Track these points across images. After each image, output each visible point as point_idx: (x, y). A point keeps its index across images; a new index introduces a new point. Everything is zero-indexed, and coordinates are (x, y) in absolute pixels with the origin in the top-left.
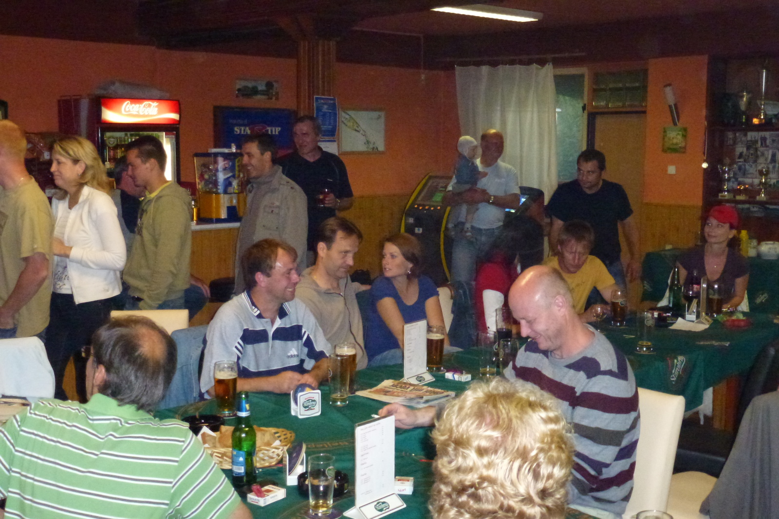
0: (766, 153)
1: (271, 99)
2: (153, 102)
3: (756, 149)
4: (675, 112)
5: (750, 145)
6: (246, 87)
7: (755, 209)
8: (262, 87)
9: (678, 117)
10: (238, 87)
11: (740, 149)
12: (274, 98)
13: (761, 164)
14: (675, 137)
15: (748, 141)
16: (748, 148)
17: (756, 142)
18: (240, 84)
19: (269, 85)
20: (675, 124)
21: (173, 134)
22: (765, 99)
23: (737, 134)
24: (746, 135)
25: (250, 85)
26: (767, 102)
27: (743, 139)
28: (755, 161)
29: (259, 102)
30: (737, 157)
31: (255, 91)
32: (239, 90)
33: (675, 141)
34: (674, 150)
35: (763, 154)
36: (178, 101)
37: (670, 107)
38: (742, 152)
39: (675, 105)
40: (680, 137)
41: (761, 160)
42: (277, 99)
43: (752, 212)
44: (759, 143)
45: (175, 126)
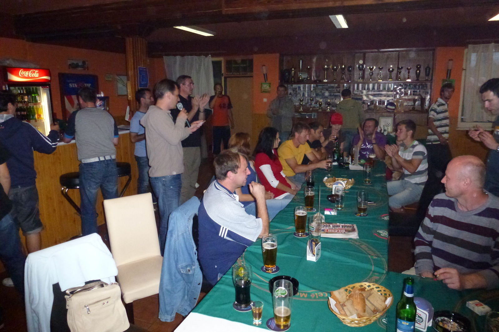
0: (300, 93)
1: (85, 70)
2: (36, 70)
3: (296, 91)
4: (266, 77)
5: (294, 90)
6: (73, 64)
7: (297, 114)
8: (80, 64)
9: (267, 79)
10: (69, 63)
11: (290, 91)
12: (86, 69)
13: (298, 97)
14: (266, 87)
15: (293, 88)
16: (293, 91)
17: (296, 88)
18: (70, 62)
19: (84, 62)
20: (266, 82)
21: (48, 88)
22: (301, 72)
23: (289, 85)
24: (292, 86)
25: (75, 63)
26: (302, 73)
27: (291, 87)
28: (296, 96)
29: (79, 71)
30: (289, 94)
31: (77, 66)
32: (70, 65)
33: (266, 88)
34: (265, 92)
35: (299, 93)
36: (49, 70)
37: (264, 74)
38: (291, 93)
39: (266, 74)
40: (268, 87)
41: (298, 95)
42: (88, 70)
43: (295, 116)
44: (298, 89)
45: (47, 83)
